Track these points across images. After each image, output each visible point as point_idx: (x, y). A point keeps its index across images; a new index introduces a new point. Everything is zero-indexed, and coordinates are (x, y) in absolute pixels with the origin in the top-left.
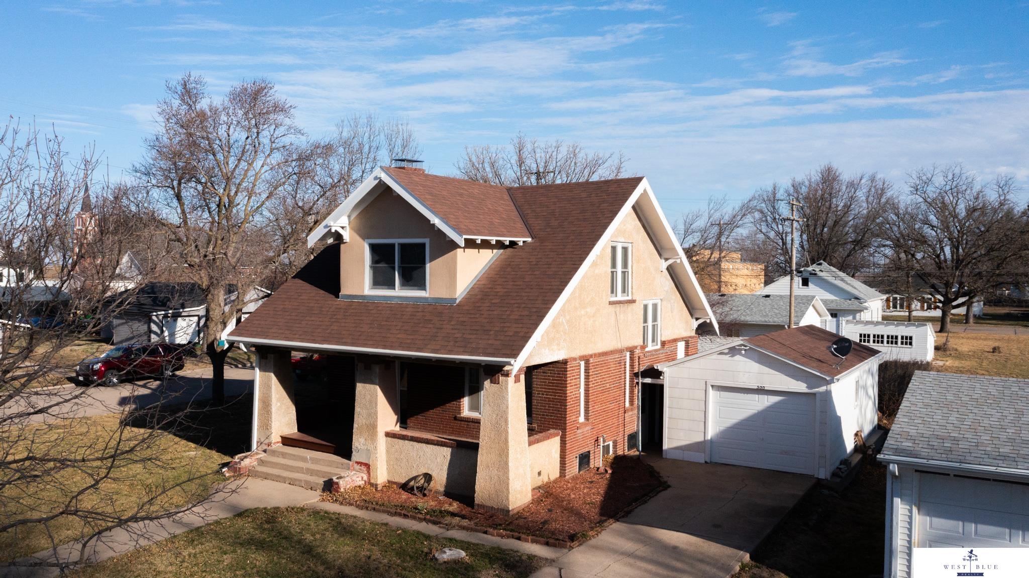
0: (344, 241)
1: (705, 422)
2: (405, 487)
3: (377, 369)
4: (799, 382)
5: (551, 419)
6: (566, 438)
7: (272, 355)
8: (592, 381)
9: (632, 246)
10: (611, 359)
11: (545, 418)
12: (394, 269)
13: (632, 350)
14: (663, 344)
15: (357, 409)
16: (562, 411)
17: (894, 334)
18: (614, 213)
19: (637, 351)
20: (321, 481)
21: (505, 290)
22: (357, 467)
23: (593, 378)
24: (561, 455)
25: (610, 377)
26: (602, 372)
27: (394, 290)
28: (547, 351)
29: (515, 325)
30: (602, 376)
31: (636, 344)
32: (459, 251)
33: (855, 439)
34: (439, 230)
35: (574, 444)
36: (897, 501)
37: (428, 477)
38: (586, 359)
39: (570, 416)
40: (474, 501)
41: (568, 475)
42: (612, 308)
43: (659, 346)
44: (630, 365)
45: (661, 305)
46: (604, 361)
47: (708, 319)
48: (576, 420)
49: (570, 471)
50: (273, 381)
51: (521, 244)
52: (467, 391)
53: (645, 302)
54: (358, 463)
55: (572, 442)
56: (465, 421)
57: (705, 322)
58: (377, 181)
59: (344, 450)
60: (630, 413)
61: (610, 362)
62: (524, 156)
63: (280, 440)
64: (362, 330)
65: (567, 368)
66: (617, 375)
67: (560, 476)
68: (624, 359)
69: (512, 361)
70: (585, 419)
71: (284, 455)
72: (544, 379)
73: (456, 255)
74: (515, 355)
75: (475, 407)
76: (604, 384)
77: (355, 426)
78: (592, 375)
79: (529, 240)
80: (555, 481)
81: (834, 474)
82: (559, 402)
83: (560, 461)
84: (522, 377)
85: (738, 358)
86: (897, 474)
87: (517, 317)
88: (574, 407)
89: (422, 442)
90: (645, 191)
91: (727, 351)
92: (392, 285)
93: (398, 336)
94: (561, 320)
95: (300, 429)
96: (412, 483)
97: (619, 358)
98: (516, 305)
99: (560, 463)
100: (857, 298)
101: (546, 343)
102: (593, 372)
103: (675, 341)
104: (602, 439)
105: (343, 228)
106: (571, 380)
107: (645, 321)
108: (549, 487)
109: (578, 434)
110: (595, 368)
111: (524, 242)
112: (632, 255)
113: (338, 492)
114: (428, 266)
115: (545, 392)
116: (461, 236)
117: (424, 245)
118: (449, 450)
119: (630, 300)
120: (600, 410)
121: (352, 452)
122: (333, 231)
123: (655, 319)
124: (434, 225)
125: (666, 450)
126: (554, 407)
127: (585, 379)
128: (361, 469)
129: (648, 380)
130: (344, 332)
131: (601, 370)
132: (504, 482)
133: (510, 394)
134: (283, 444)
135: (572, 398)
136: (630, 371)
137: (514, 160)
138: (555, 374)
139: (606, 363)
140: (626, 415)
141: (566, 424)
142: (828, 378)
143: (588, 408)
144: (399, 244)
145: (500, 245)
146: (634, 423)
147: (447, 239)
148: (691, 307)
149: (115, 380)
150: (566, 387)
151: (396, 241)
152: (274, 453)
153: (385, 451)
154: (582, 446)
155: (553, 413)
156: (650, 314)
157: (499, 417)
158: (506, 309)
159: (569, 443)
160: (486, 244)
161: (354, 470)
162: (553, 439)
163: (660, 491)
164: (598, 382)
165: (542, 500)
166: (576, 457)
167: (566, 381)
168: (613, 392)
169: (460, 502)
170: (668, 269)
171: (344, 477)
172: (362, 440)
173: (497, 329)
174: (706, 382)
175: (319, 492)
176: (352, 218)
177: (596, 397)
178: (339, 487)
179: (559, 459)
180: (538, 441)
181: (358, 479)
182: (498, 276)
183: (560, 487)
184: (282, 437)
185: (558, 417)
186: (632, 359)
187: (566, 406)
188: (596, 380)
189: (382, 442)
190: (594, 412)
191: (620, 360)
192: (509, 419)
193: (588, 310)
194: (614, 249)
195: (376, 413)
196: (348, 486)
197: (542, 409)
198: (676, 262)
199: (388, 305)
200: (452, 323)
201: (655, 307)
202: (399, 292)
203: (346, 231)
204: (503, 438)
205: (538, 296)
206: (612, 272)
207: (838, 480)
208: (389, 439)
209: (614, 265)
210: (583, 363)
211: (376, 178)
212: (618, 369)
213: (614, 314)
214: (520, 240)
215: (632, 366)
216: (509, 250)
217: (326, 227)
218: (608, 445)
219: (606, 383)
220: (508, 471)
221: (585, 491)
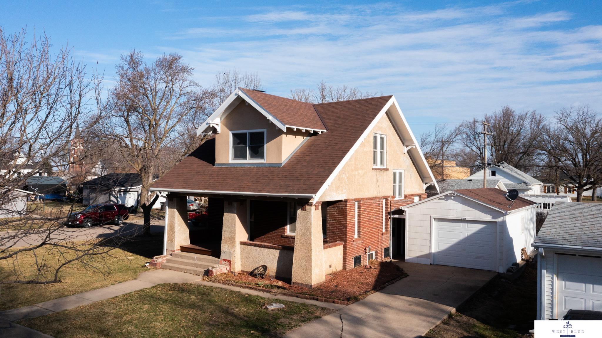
0: (218, 132)
1: (430, 240)
2: (252, 274)
3: (235, 204)
4: (487, 215)
5: (338, 235)
6: (346, 246)
7: (176, 199)
8: (362, 214)
9: (386, 137)
10: (374, 202)
11: (334, 235)
12: (246, 147)
13: (386, 198)
14: (406, 196)
15: (224, 228)
16: (344, 230)
17: (548, 202)
18: (375, 115)
19: (390, 199)
20: (203, 270)
21: (310, 158)
22: (224, 262)
23: (363, 212)
24: (343, 256)
25: (373, 212)
26: (369, 210)
27: (246, 160)
28: (335, 193)
29: (315, 176)
30: (368, 211)
31: (389, 195)
32: (284, 136)
33: (522, 252)
34: (272, 123)
35: (351, 250)
36: (544, 272)
37: (265, 268)
38: (359, 201)
39: (349, 234)
40: (291, 280)
41: (348, 268)
42: (374, 172)
43: (403, 198)
44: (385, 207)
45: (404, 174)
46: (369, 203)
47: (432, 183)
48: (353, 236)
49: (349, 266)
50: (176, 214)
51: (320, 133)
52: (288, 221)
53: (395, 171)
54: (224, 260)
55: (350, 249)
56: (288, 238)
57: (431, 185)
58: (236, 96)
59: (216, 253)
60: (386, 236)
61: (373, 204)
62: (325, 95)
63: (179, 248)
64: (227, 182)
65: (347, 205)
66: (377, 212)
67: (343, 269)
68: (381, 203)
69: (313, 196)
70: (358, 236)
71: (181, 256)
72: (334, 212)
73: (282, 138)
74: (315, 192)
75: (293, 230)
76: (370, 216)
77: (223, 238)
78: (362, 210)
79: (325, 131)
80: (340, 272)
81: (508, 271)
82: (342, 225)
83: (343, 260)
84: (320, 207)
85: (450, 201)
86: (544, 255)
87: (316, 172)
88: (351, 228)
89: (261, 247)
90: (393, 103)
91: (443, 197)
92: (245, 157)
93: (248, 185)
94: (343, 176)
95: (191, 243)
96: (256, 271)
97: (378, 202)
98: (316, 166)
99: (343, 261)
100: (525, 183)
101: (334, 189)
102: (363, 208)
103: (413, 195)
104: (368, 248)
105: (217, 125)
106: (349, 212)
107: (395, 182)
108: (336, 274)
109: (354, 245)
110: (364, 207)
111: (322, 132)
112: (386, 142)
113: (212, 276)
114: (266, 146)
115: (334, 219)
116: (284, 125)
117: (263, 133)
118: (278, 251)
119: (385, 169)
120: (368, 232)
121: (221, 254)
122: (211, 126)
123: (400, 181)
124: (269, 120)
125: (407, 260)
126: (339, 228)
127: (358, 212)
128: (225, 264)
129: (397, 216)
130: (217, 184)
131: (368, 208)
132: (308, 268)
133: (312, 216)
134: (182, 251)
135: (350, 223)
136: (385, 211)
137: (320, 96)
138: (340, 208)
139: (370, 204)
140: (383, 236)
141: (346, 238)
142: (504, 212)
143: (360, 230)
144: (249, 133)
145: (307, 134)
146: (388, 242)
147: (277, 129)
148: (423, 176)
149: (89, 224)
150: (347, 216)
151: (247, 131)
152: (176, 255)
153: (240, 253)
154: (356, 252)
155: (339, 232)
156: (398, 179)
157: (306, 230)
158: (310, 168)
159: (348, 249)
160: (298, 133)
161: (222, 264)
162: (339, 247)
163: (402, 278)
164: (366, 215)
165: (332, 281)
166: (353, 258)
167: (347, 212)
168: (375, 222)
169: (284, 281)
170: (408, 152)
171: (216, 267)
172: (227, 247)
173: (304, 179)
174: (431, 216)
175: (201, 276)
176: (223, 119)
177: (365, 224)
178: (212, 273)
179: (342, 259)
180: (330, 247)
181: (224, 269)
182: (307, 151)
183: (343, 275)
184: (180, 246)
185: (341, 234)
186: (386, 204)
187: (347, 227)
188: (364, 214)
189: (238, 247)
190: (363, 232)
191: (379, 203)
192: (312, 231)
193: (360, 172)
194: (375, 138)
195: (235, 230)
196: (218, 273)
197: (332, 229)
198: (412, 148)
199: (243, 169)
200: (279, 177)
201: (400, 174)
202: (249, 160)
203: (219, 126)
204: (308, 242)
205: (329, 161)
206: (374, 152)
207: (511, 274)
208: (242, 246)
209: (375, 147)
210: (356, 203)
211: (236, 94)
212: (378, 208)
213: (375, 176)
214: (320, 131)
215: (386, 208)
216: (313, 138)
217: (207, 124)
218: (372, 254)
219: (371, 216)
220: (311, 262)
221: (357, 277)
